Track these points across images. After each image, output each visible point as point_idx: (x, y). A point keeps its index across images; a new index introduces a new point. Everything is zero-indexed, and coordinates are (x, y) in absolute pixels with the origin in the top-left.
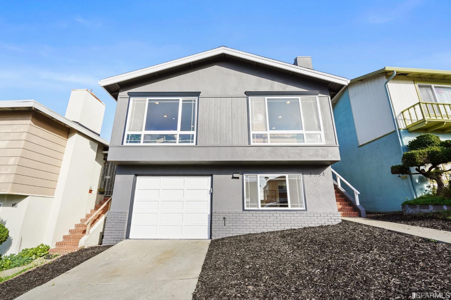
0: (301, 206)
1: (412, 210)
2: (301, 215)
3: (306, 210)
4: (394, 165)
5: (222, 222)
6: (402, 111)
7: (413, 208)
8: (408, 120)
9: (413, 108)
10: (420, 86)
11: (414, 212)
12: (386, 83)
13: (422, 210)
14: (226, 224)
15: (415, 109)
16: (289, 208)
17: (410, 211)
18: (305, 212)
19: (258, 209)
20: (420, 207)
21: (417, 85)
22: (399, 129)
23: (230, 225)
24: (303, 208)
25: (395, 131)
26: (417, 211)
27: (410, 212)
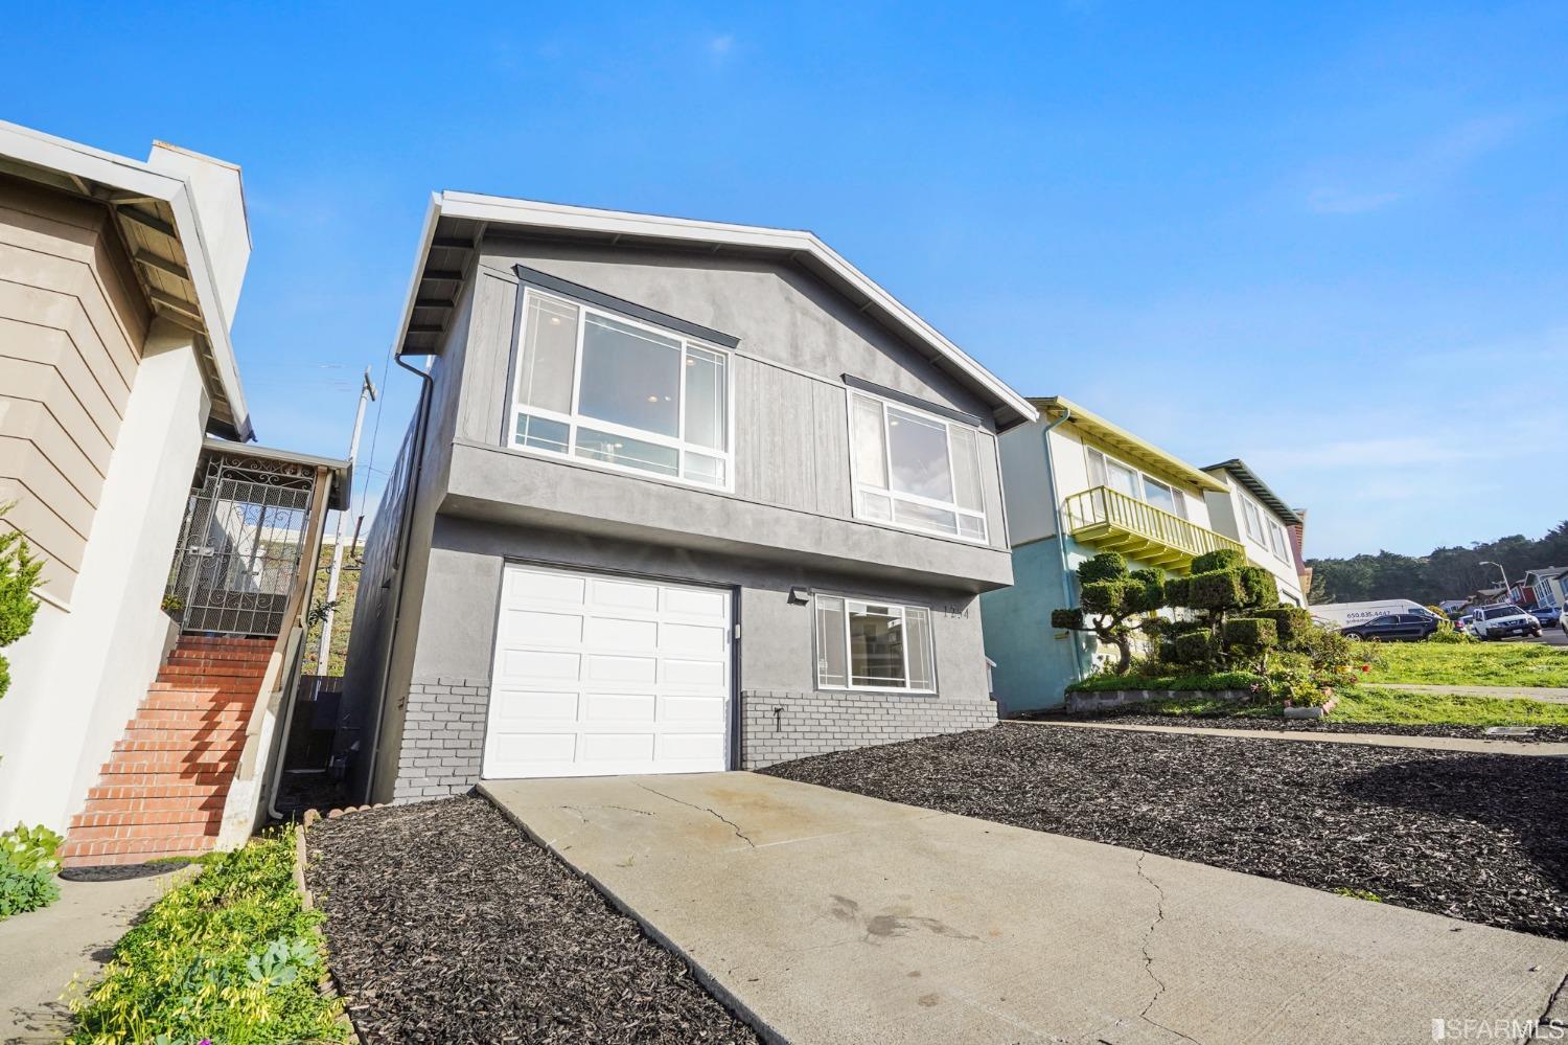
0: (927, 687)
1: (1084, 703)
2: (933, 706)
3: (937, 696)
4: (1059, 609)
5: (769, 721)
6: (1067, 495)
7: (1086, 698)
8: (1077, 518)
9: (1089, 494)
10: (1090, 451)
11: (1088, 707)
12: (1048, 428)
13: (1104, 701)
14: (783, 728)
15: (1092, 497)
16: (907, 690)
17: (1081, 704)
18: (933, 700)
19: (845, 689)
20: (1100, 695)
21: (1086, 447)
22: (1063, 534)
23: (791, 729)
24: (932, 689)
25: (1054, 536)
26: (1096, 702)
27: (1080, 706)
